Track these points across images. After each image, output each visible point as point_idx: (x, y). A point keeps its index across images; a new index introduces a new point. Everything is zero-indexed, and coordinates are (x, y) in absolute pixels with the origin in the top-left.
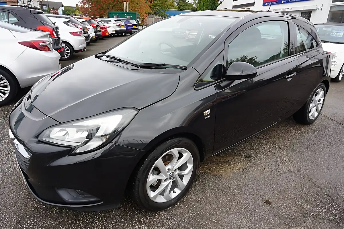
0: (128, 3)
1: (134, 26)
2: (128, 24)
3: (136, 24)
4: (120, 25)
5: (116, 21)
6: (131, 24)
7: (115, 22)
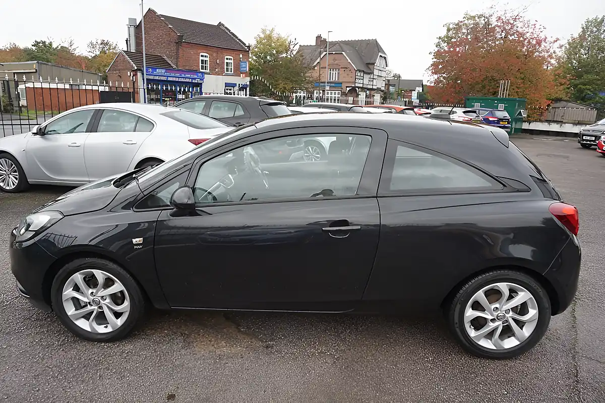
0: (508, 82)
1: (502, 121)
2: (491, 119)
3: (508, 119)
4: (471, 119)
5: (464, 112)
6: (497, 119)
7: (463, 115)
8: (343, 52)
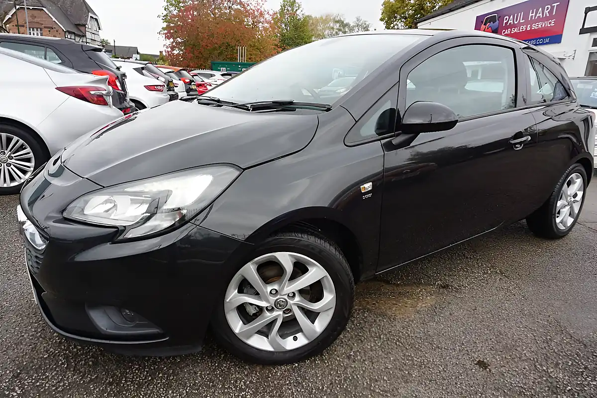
0: (245, 48)
5: (223, 75)
7: (221, 77)
8: (44, 8)
